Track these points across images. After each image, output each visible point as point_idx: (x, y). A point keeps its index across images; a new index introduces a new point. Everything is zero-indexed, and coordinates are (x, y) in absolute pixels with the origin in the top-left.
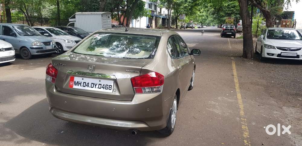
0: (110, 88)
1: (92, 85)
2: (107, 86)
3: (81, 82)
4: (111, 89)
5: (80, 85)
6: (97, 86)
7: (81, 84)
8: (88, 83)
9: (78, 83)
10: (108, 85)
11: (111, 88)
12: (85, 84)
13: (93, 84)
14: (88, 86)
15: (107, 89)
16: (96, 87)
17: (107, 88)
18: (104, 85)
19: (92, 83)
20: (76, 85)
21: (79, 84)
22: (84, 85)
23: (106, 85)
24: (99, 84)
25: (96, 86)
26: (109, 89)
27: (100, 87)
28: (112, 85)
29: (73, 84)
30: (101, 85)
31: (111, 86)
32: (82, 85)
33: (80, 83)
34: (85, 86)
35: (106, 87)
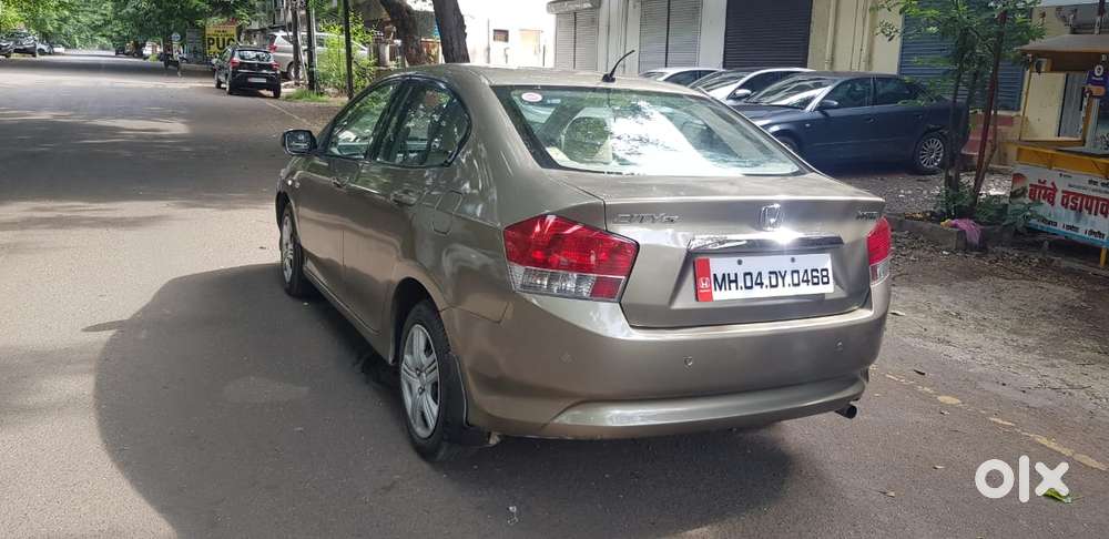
0: (825, 280)
1: (773, 276)
2: (815, 274)
3: (736, 275)
4: (828, 283)
5: (733, 285)
6: (788, 279)
7: (736, 281)
8: (760, 274)
9: (727, 281)
10: (817, 270)
11: (827, 276)
12: (748, 277)
13: (775, 273)
14: (761, 284)
15: (818, 284)
16: (786, 284)
17: (815, 280)
18: (806, 271)
19: (770, 273)
20: (721, 289)
21: (730, 282)
22: (749, 284)
23: (812, 271)
24: (793, 272)
25: (783, 278)
26: (824, 283)
27: (796, 281)
28: (829, 265)
29: (710, 288)
30: (798, 272)
31: (826, 270)
32: (741, 283)
33: (733, 278)
34: (751, 288)
35: (813, 277)
